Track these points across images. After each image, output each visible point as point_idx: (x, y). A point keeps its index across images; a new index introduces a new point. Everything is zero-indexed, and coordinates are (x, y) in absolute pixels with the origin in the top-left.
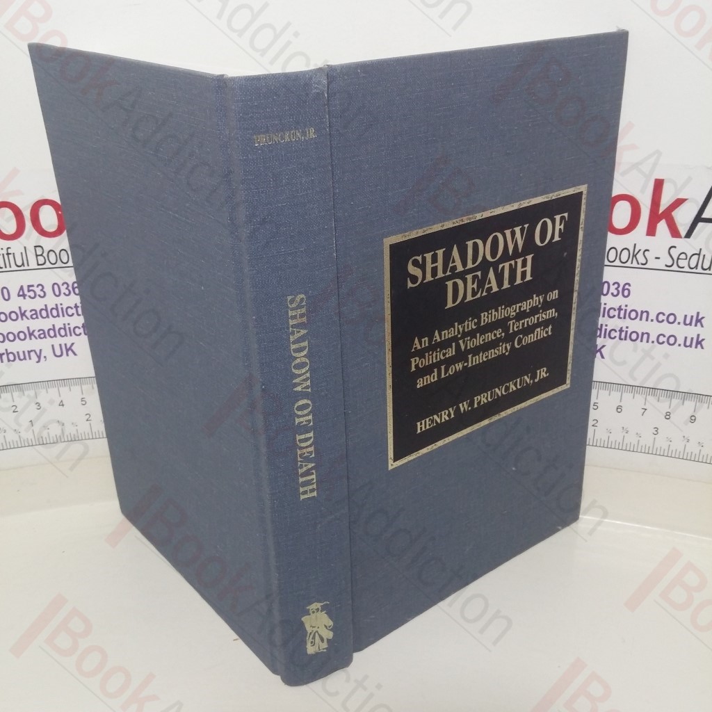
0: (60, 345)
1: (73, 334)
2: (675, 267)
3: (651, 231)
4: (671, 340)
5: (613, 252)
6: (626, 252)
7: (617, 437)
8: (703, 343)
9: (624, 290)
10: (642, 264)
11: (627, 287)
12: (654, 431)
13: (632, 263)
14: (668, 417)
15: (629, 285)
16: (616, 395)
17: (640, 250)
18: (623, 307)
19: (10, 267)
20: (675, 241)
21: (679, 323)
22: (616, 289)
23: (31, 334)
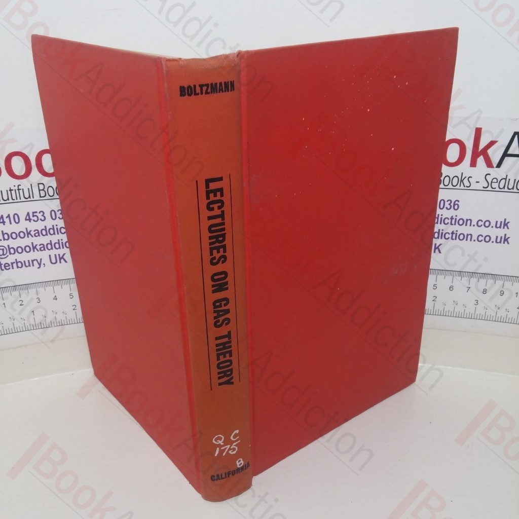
0: (55, 255)
1: (64, 247)
2: (489, 188)
3: (473, 164)
4: (487, 239)
5: (447, 179)
6: (456, 178)
7: (449, 308)
8: (509, 240)
9: (455, 205)
10: (467, 187)
11: (457, 202)
12: (475, 302)
13: (460, 186)
14: (485, 292)
15: (458, 201)
16: (449, 278)
17: (465, 177)
18: (454, 217)
19: (20, 199)
20: (490, 170)
21: (492, 227)
22: (450, 204)
23: (34, 248)
